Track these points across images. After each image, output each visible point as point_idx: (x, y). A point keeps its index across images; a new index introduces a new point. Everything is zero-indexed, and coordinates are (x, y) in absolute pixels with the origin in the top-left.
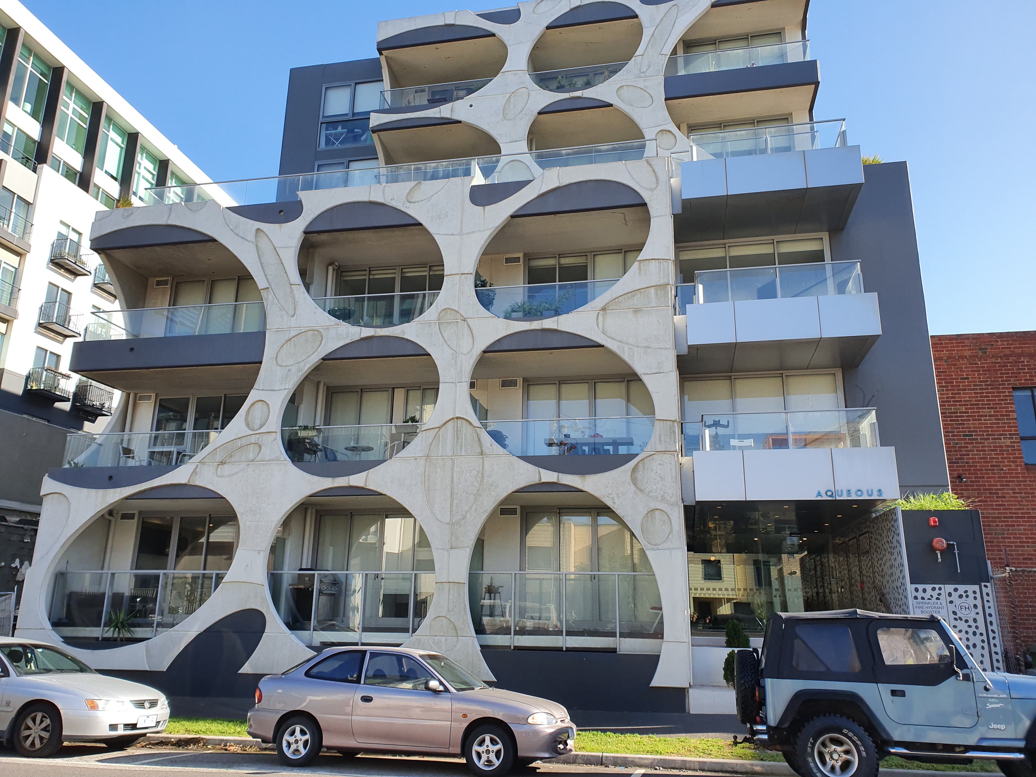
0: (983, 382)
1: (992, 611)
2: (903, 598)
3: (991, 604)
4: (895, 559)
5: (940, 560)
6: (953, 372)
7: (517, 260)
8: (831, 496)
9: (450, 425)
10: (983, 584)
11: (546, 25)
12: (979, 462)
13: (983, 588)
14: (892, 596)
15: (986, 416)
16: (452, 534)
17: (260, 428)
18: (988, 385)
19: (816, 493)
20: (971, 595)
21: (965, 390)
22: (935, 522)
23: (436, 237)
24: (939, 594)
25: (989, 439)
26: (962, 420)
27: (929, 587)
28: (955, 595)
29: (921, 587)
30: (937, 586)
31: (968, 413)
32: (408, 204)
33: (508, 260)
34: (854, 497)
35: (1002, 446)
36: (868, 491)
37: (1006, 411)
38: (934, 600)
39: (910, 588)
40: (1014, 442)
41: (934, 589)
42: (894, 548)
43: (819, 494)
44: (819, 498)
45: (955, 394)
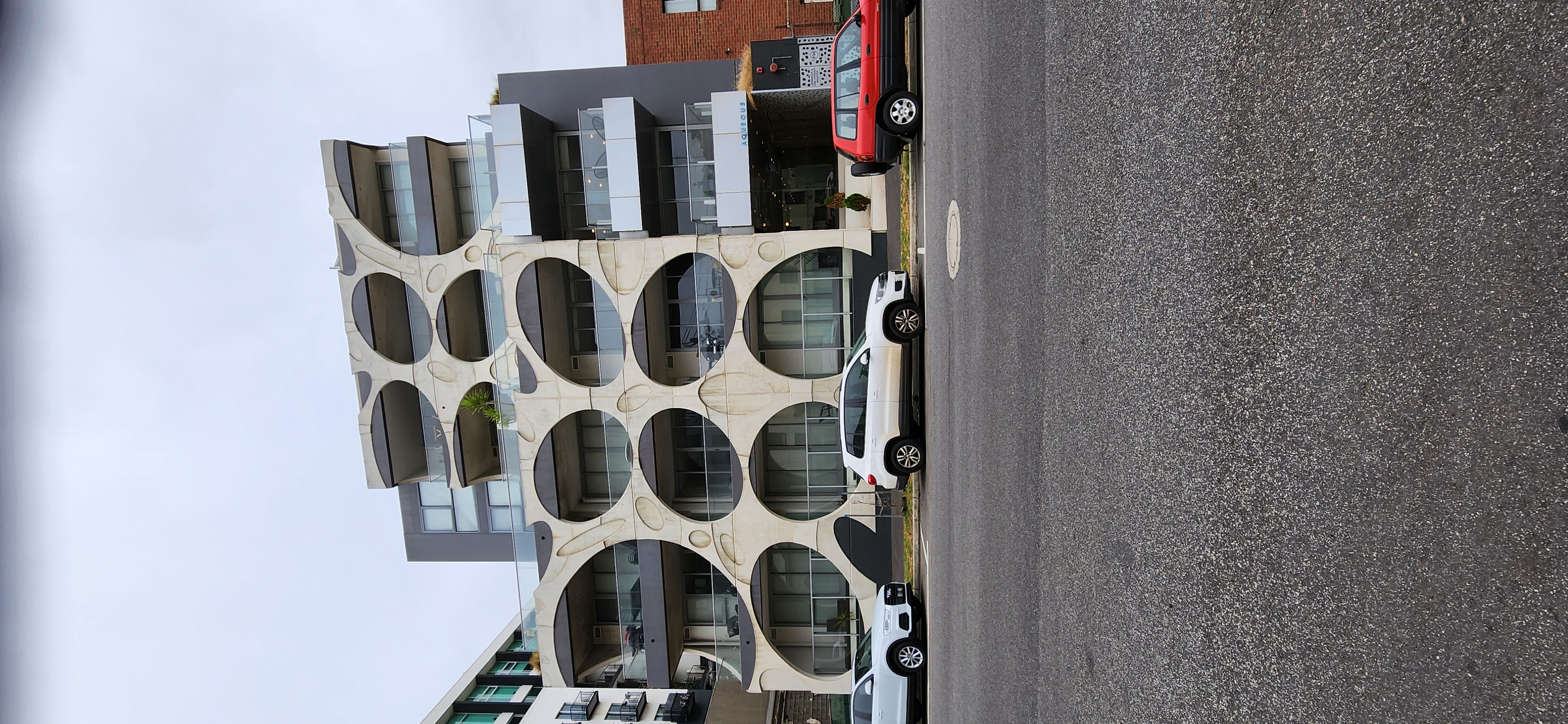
0: (659, 32)
1: (815, 39)
2: (809, 93)
3: (811, 39)
4: (785, 97)
5: (784, 68)
6: (653, 52)
7: (575, 359)
8: (746, 136)
9: (704, 398)
10: (798, 43)
11: (372, 351)
12: (717, 40)
13: (801, 43)
14: (808, 100)
15: (684, 32)
16: (780, 392)
17: (709, 536)
18: (662, 29)
19: (744, 145)
20: (805, 51)
21: (666, 45)
22: (760, 70)
23: (562, 418)
24: (806, 70)
25: (700, 32)
26: (687, 48)
27: (802, 77)
28: (806, 60)
29: (802, 82)
30: (801, 71)
31: (682, 44)
32: (536, 440)
33: (576, 367)
34: (746, 121)
35: (705, 24)
36: (742, 112)
37: (680, 19)
38: (810, 74)
39: (802, 88)
40: (702, 15)
41: (803, 74)
42: (778, 97)
43: (745, 143)
44: (747, 143)
45: (669, 51)
